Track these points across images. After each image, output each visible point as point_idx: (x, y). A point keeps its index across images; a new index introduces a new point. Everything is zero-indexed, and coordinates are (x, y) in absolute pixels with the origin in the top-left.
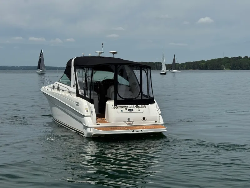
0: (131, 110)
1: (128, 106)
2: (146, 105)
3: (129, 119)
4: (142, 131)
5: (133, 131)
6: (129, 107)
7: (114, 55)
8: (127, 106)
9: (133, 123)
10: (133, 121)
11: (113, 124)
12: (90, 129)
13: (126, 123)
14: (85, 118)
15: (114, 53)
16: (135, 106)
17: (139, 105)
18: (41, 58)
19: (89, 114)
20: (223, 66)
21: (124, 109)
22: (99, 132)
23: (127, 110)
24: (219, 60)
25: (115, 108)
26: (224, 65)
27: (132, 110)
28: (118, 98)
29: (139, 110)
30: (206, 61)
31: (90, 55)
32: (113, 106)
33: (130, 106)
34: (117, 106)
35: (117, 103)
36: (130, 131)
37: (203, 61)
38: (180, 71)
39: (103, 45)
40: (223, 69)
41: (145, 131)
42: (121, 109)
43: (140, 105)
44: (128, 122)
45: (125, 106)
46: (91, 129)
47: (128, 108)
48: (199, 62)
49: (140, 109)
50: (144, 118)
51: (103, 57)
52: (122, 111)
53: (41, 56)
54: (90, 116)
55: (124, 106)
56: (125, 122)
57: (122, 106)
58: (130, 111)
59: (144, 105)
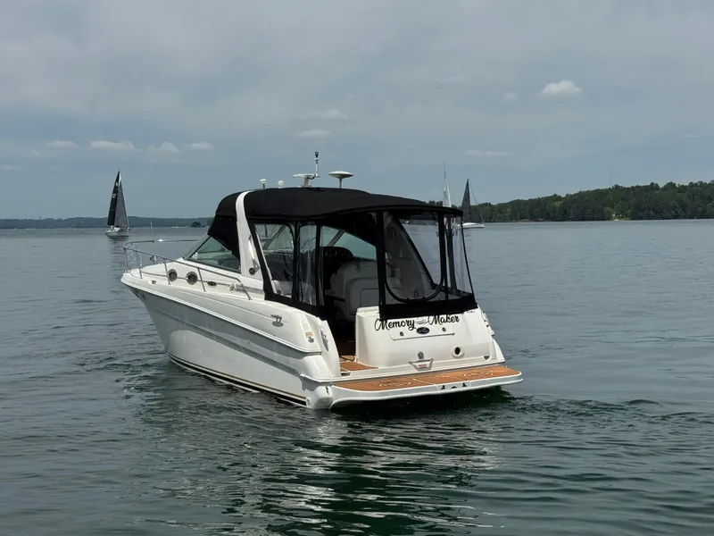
0: (423, 331)
1: (415, 319)
2: (459, 315)
3: (421, 356)
4: (464, 385)
5: (444, 388)
6: (419, 321)
7: (341, 181)
8: (411, 319)
9: (431, 364)
10: (432, 360)
11: (383, 371)
12: (324, 388)
13: (415, 366)
14: (307, 359)
15: (342, 177)
16: (432, 318)
17: (441, 316)
18: (116, 197)
19: (317, 346)
20: (609, 209)
21: (405, 329)
22: (356, 395)
24: (599, 194)
25: (383, 328)
26: (612, 207)
27: (427, 330)
28: (390, 300)
29: (444, 330)
30: (563, 195)
31: (281, 184)
32: (379, 323)
33: (420, 319)
34: (389, 321)
35: (387, 313)
36: (435, 389)
37: (556, 198)
38: (483, 226)
39: (317, 156)
40: (609, 218)
41: (473, 385)
42: (397, 330)
43: (445, 316)
44: (420, 364)
45: (408, 319)
46: (329, 387)
47: (417, 326)
48: (547, 198)
49: (444, 325)
50: (457, 351)
51: (318, 189)
52: (401, 334)
53: (116, 190)
54: (320, 353)
55: (405, 320)
56: (410, 363)
57: (400, 320)
58: (422, 333)
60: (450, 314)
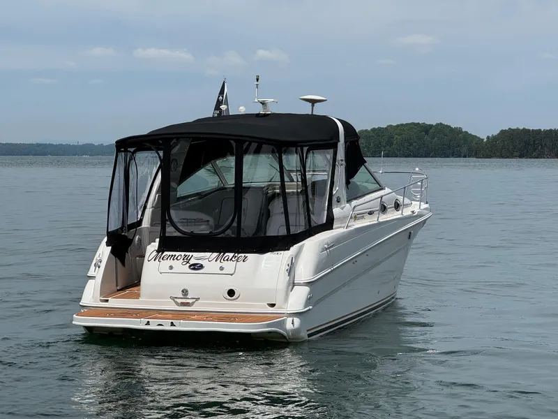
0: (197, 267)
2: (249, 255)
3: (185, 292)
4: (172, 324)
8: (191, 254)
10: (197, 299)
13: (176, 302)
16: (215, 254)
17: (226, 254)
23: (188, 265)
25: (155, 260)
27: (201, 267)
28: (170, 231)
29: (223, 268)
34: (166, 253)
35: (168, 245)
36: (139, 323)
39: (257, 80)
43: (231, 255)
44: (183, 300)
45: (187, 254)
47: (193, 261)
49: (225, 264)
50: (231, 293)
52: (171, 268)
55: (183, 254)
56: (172, 298)
57: (177, 254)
58: (194, 269)
59: (243, 255)
60: (238, 253)
